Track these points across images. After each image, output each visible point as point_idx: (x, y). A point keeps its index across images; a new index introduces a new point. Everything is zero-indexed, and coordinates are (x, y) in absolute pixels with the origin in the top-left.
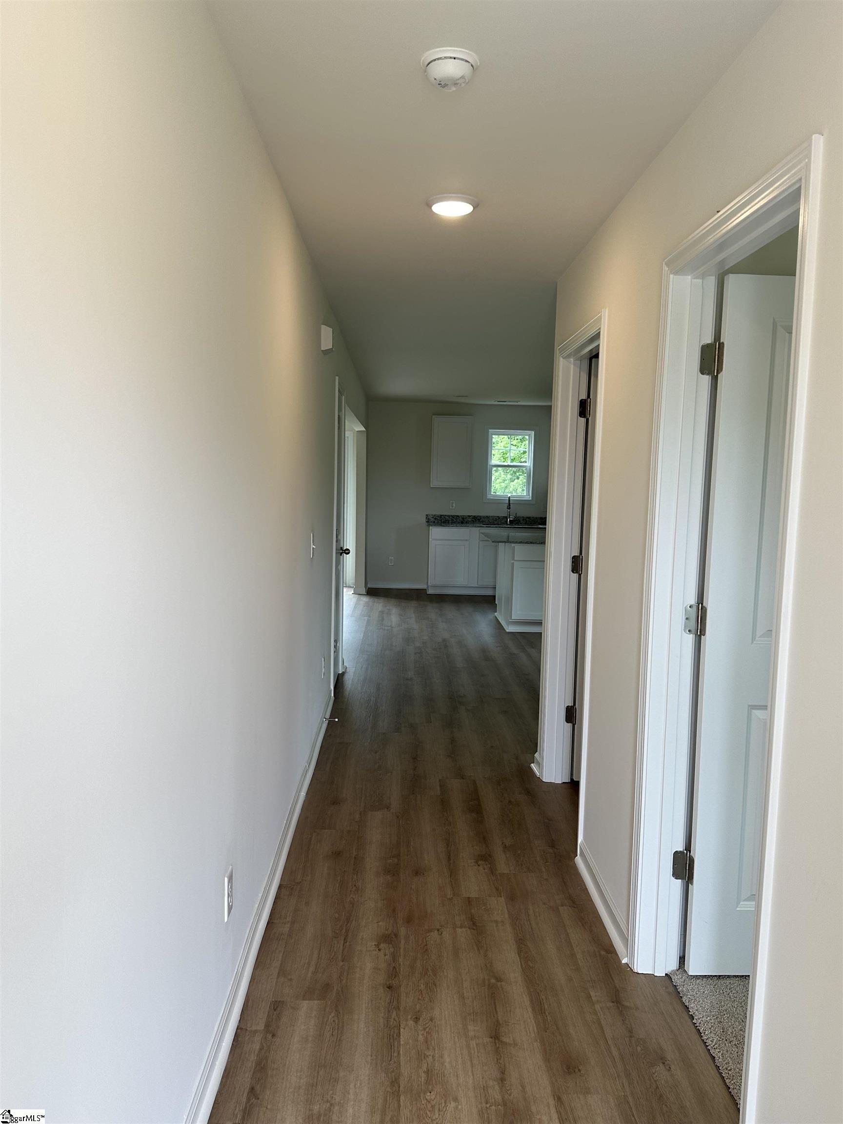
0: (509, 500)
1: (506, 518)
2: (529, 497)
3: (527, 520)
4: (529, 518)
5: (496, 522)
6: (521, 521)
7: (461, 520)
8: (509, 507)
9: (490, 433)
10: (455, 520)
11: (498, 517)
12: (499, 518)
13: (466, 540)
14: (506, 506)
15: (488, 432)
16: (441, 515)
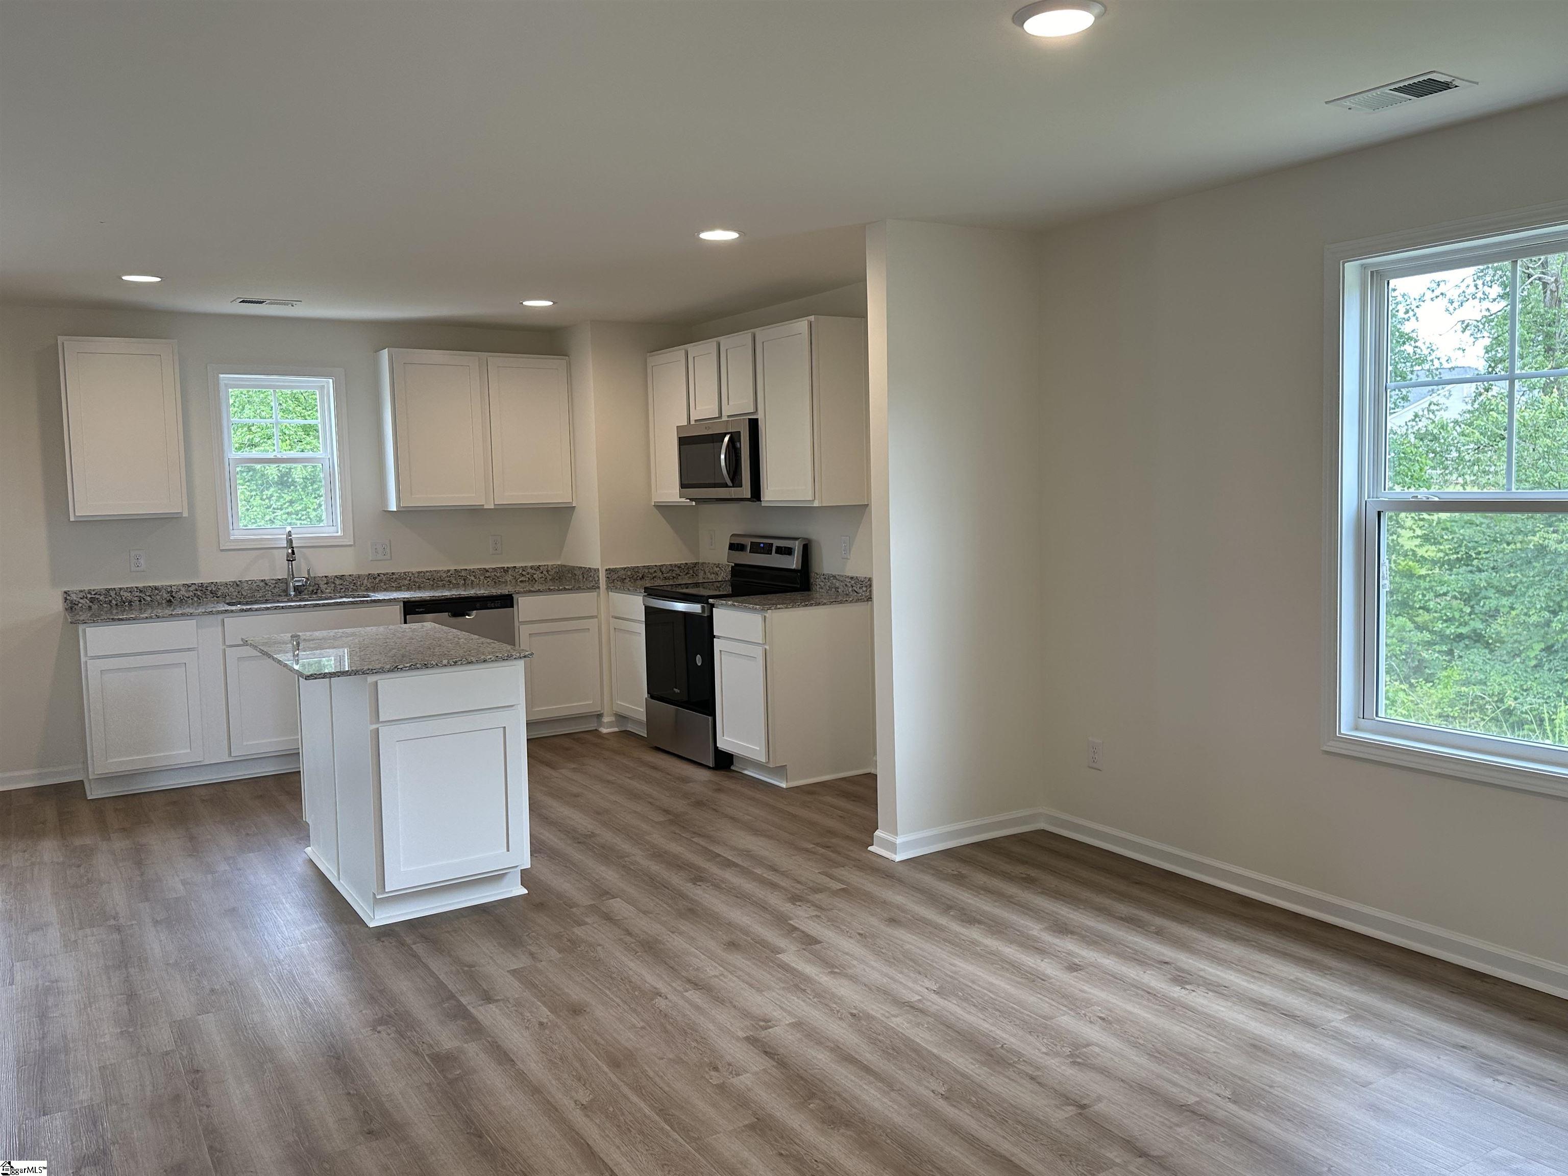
0: (290, 542)
1: (285, 582)
2: (334, 529)
3: (338, 582)
4: (342, 577)
5: (258, 595)
6: (323, 587)
7: (165, 595)
8: (291, 558)
9: (222, 383)
10: (149, 599)
11: (262, 581)
12: (266, 584)
13: (189, 650)
14: (282, 556)
15: (218, 379)
16: (108, 590)
